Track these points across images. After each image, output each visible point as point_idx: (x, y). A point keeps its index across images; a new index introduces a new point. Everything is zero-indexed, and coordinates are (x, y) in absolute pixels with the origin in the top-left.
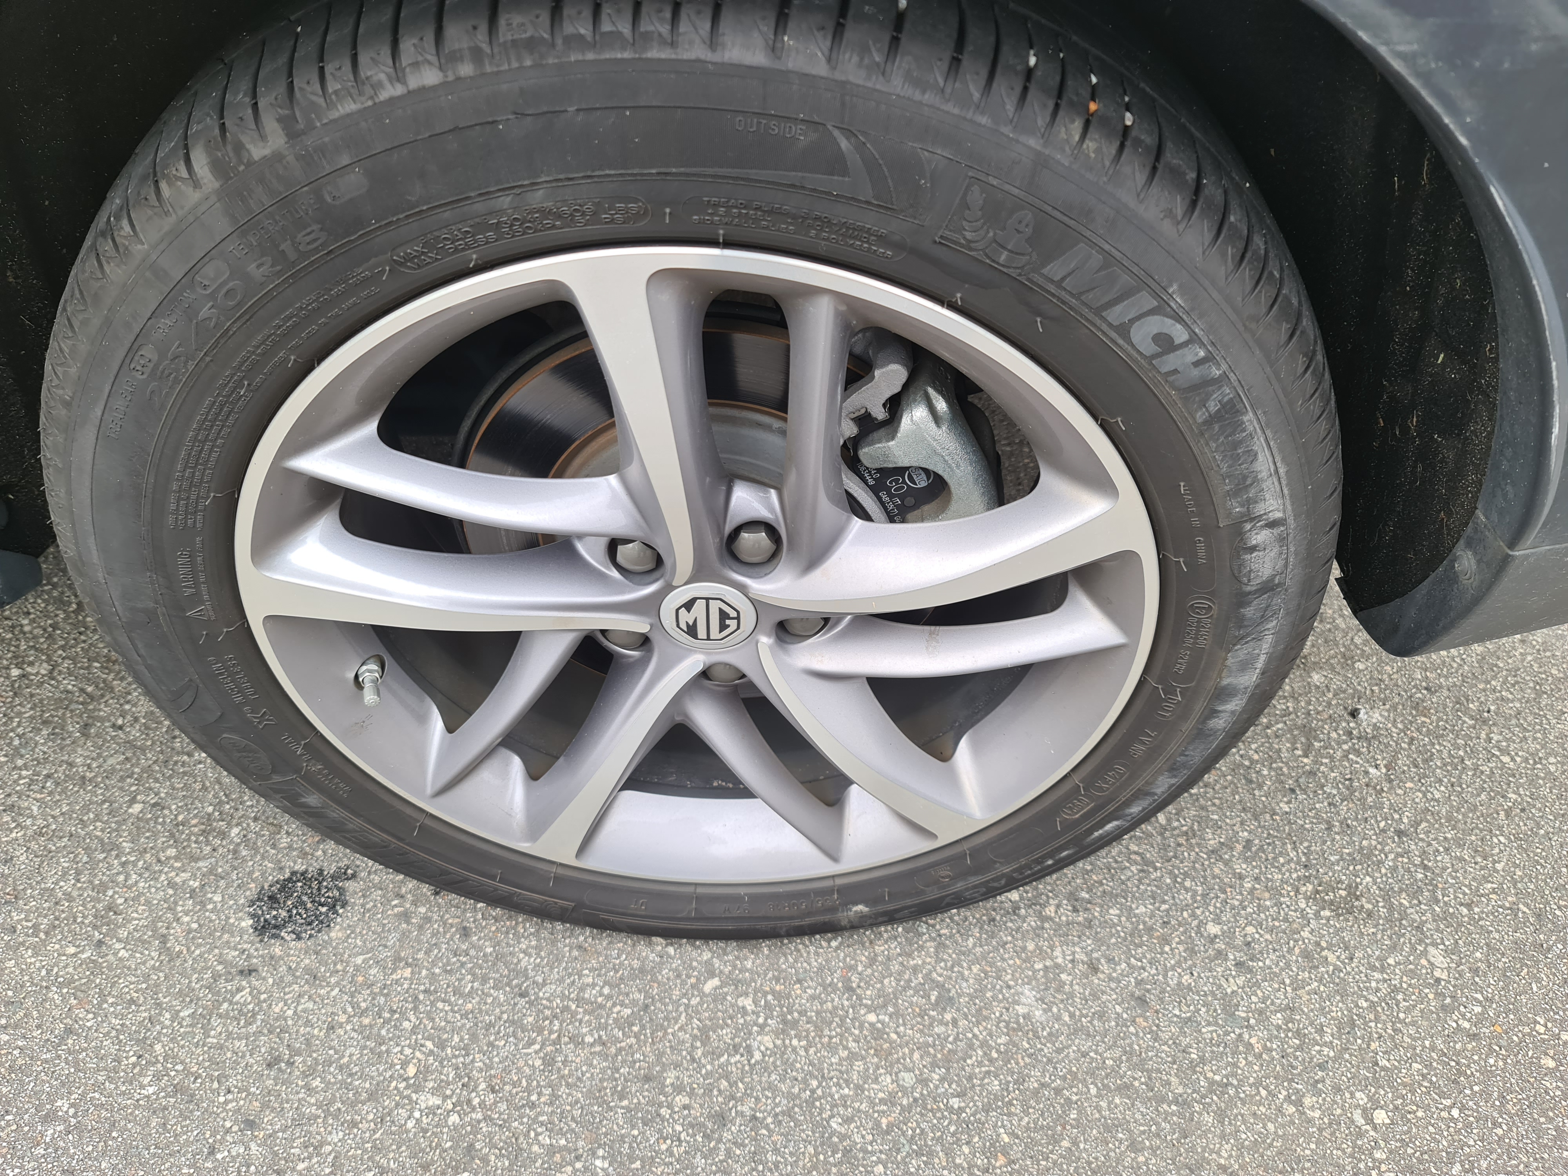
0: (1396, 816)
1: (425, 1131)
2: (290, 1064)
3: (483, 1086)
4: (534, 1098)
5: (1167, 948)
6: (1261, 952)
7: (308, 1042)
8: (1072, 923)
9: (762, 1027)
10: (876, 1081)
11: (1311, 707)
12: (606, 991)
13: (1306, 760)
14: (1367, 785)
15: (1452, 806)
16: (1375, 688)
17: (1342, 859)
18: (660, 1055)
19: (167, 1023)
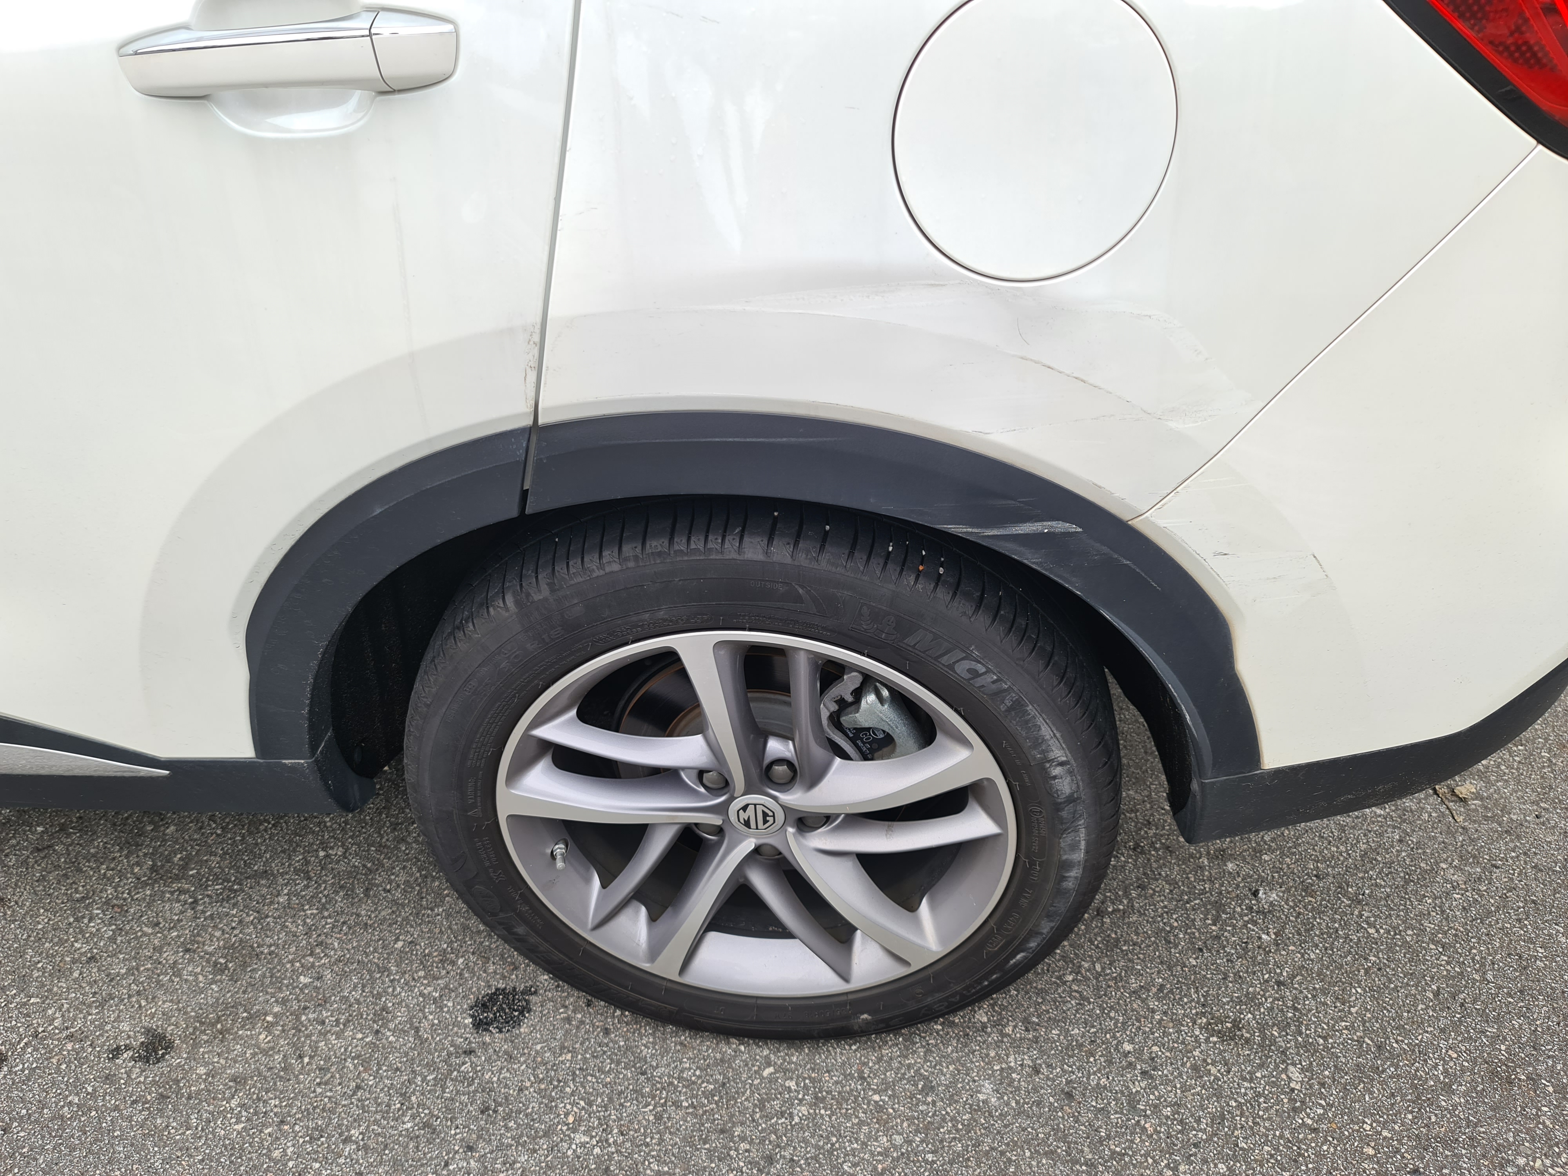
0: (1278, 971)
1: (579, 1157)
2: (495, 1111)
3: (616, 1131)
4: (648, 1140)
5: (1092, 1059)
6: (1161, 1065)
7: (506, 1098)
8: (1024, 1039)
9: (801, 1100)
10: (876, 1140)
11: (1223, 888)
12: (698, 1073)
13: (1214, 928)
14: (1259, 947)
15: (1323, 965)
16: (1276, 875)
17: (1232, 1001)
18: (732, 1116)
19: (419, 1083)
